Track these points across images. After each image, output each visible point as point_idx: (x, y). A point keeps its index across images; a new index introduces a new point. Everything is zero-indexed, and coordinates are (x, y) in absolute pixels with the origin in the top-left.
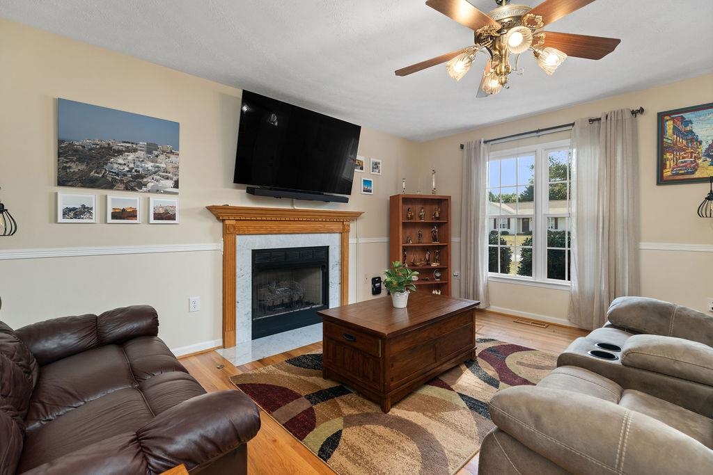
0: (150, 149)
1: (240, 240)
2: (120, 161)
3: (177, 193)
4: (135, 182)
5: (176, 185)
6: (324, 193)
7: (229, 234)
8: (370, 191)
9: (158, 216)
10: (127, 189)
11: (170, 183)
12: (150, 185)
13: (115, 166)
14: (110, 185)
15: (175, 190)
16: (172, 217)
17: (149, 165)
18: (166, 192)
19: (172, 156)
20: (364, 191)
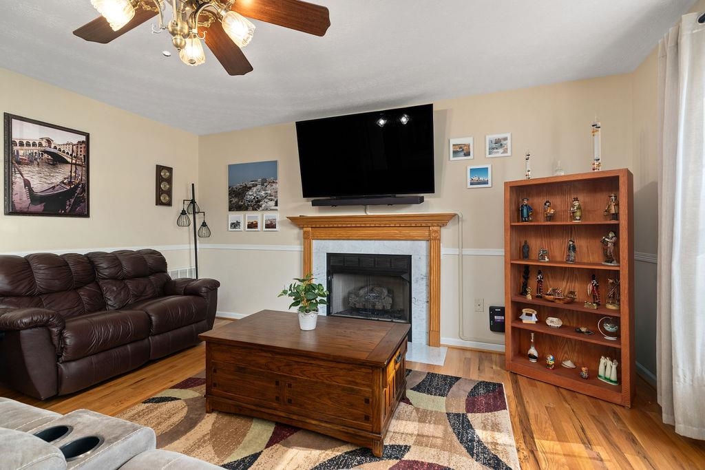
0: (263, 182)
1: (315, 243)
2: (251, 193)
3: (277, 210)
4: (256, 205)
5: (276, 205)
6: (397, 195)
7: (307, 239)
8: (486, 183)
9: (268, 226)
10: (253, 210)
11: (273, 203)
12: (263, 206)
13: (248, 196)
14: (246, 209)
15: (276, 208)
16: (274, 227)
17: (263, 193)
18: (271, 210)
19: (274, 185)
20: (472, 184)
